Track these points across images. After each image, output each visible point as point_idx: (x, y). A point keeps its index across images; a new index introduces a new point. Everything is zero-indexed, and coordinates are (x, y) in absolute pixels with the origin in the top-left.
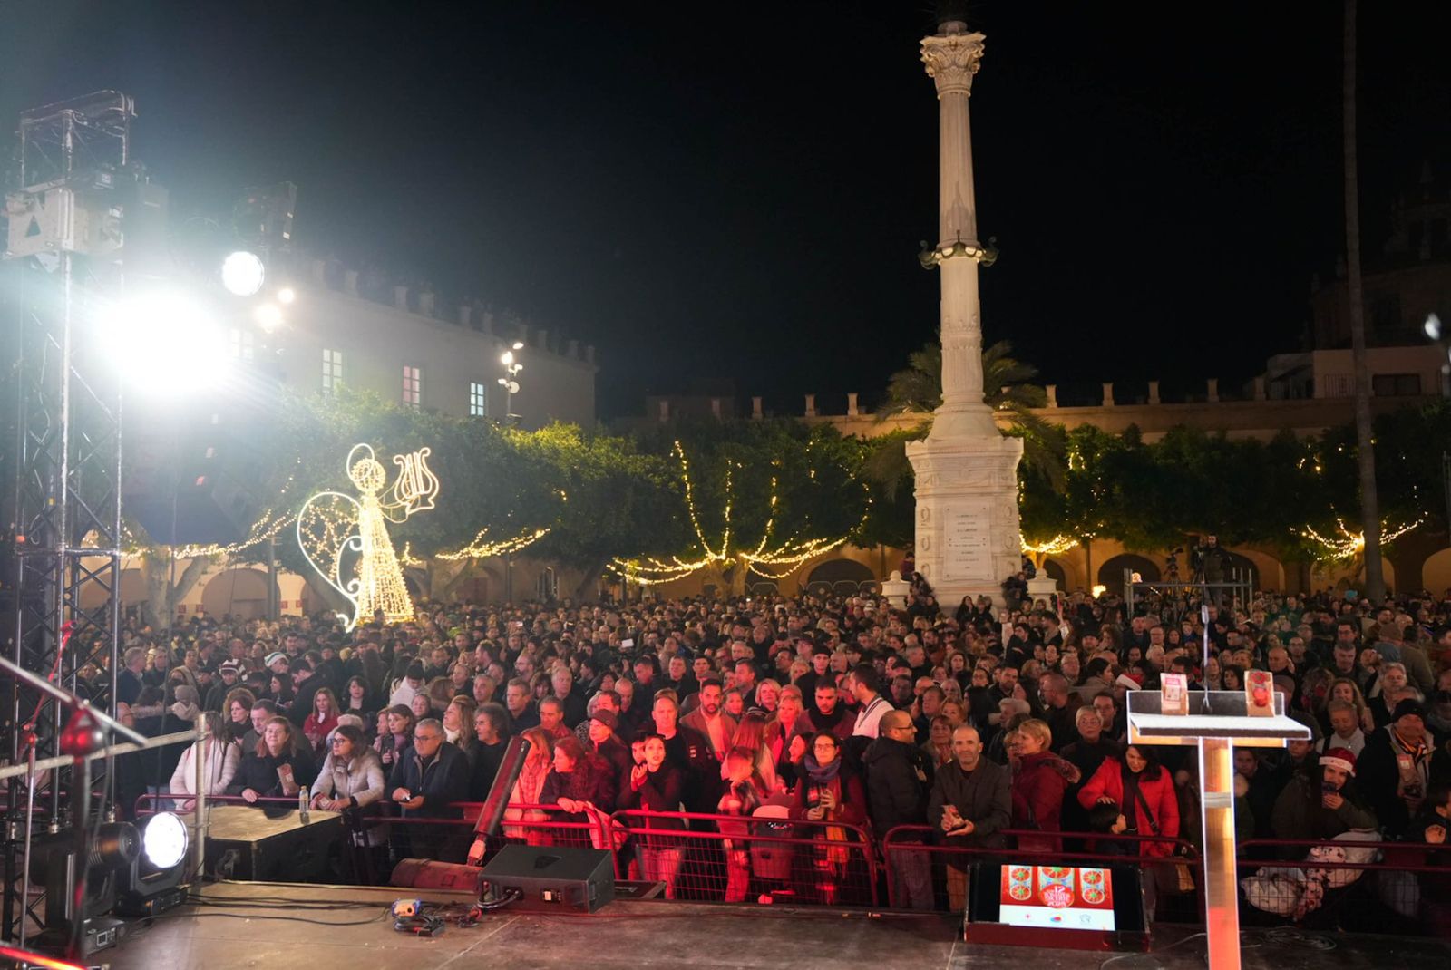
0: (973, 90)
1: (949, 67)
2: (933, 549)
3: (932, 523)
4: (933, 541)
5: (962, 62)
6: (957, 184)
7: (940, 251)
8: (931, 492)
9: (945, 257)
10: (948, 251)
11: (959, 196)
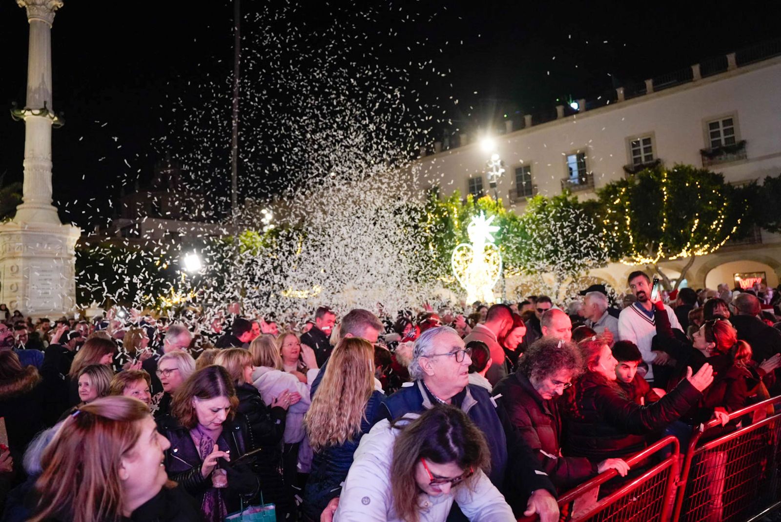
0: (53, 24)
1: (41, 5)
2: (20, 292)
3: (20, 275)
4: (20, 286)
5: (50, 6)
6: (43, 75)
7: (29, 110)
8: (21, 255)
9: (33, 114)
10: (37, 112)
11: (43, 82)
